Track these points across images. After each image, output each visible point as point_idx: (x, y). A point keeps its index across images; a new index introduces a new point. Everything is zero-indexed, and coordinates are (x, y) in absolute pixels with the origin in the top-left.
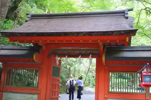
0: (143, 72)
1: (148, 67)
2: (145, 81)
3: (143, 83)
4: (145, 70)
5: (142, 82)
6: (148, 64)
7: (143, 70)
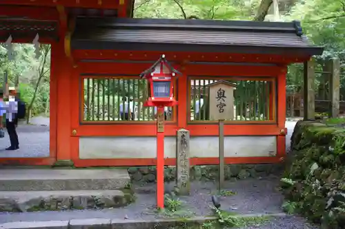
0: (152, 74)
1: (165, 62)
2: (157, 94)
3: (153, 98)
4: (157, 71)
5: (150, 96)
6: (164, 56)
7: (153, 70)
